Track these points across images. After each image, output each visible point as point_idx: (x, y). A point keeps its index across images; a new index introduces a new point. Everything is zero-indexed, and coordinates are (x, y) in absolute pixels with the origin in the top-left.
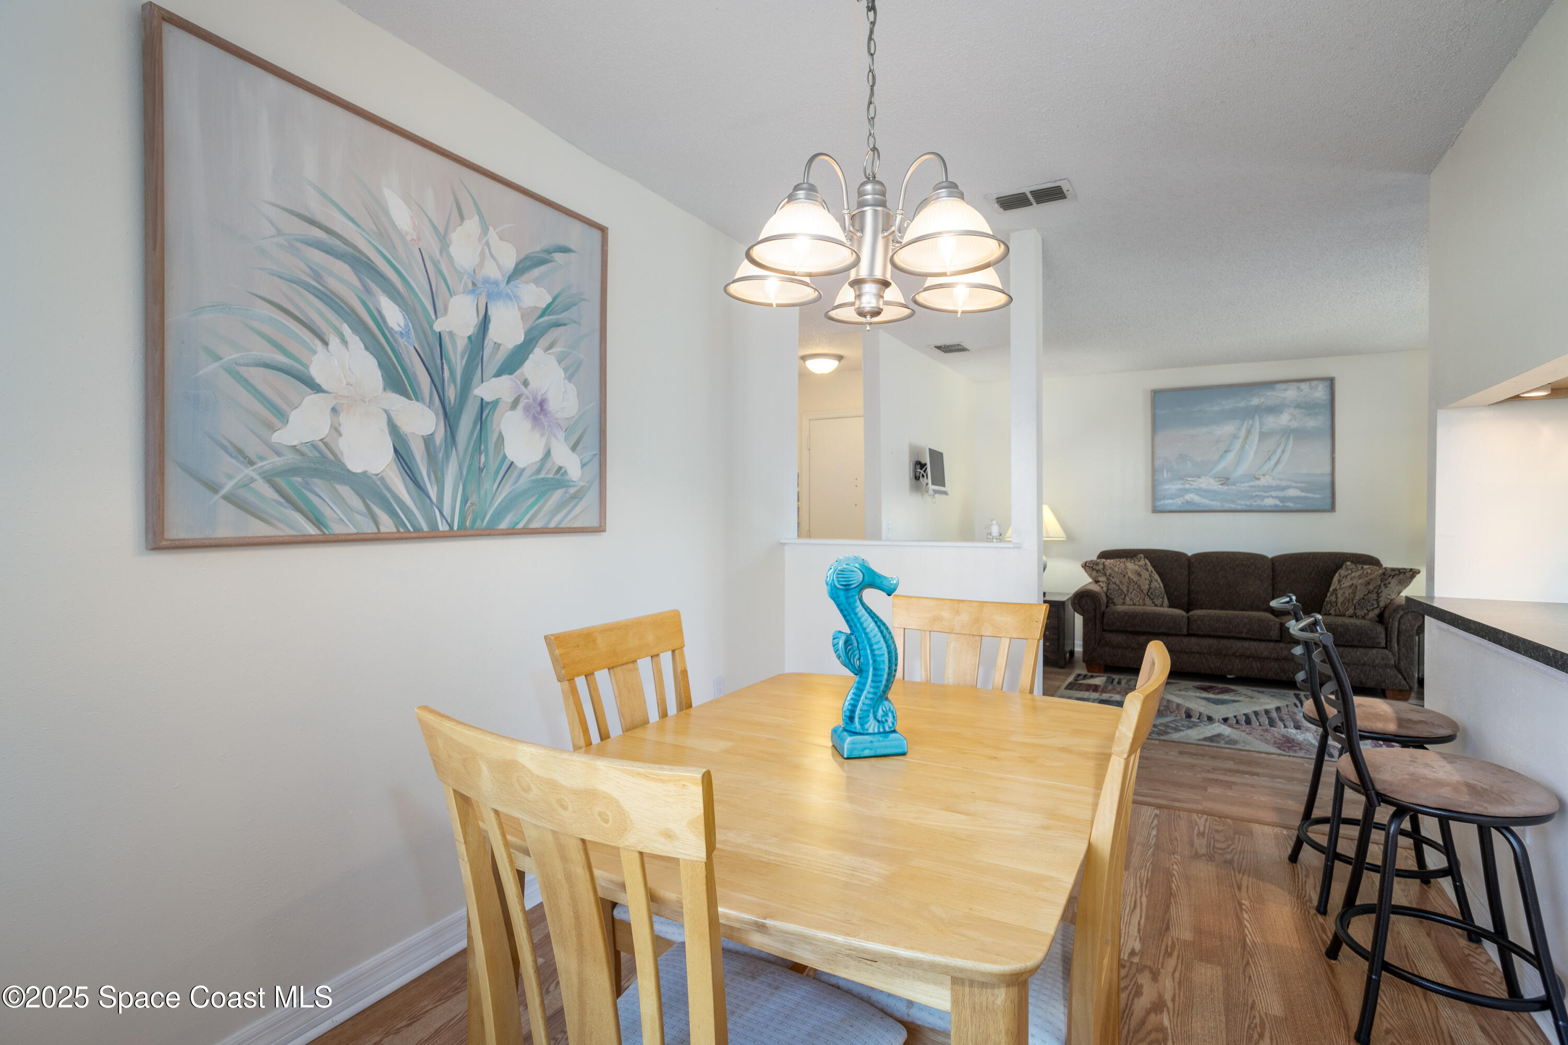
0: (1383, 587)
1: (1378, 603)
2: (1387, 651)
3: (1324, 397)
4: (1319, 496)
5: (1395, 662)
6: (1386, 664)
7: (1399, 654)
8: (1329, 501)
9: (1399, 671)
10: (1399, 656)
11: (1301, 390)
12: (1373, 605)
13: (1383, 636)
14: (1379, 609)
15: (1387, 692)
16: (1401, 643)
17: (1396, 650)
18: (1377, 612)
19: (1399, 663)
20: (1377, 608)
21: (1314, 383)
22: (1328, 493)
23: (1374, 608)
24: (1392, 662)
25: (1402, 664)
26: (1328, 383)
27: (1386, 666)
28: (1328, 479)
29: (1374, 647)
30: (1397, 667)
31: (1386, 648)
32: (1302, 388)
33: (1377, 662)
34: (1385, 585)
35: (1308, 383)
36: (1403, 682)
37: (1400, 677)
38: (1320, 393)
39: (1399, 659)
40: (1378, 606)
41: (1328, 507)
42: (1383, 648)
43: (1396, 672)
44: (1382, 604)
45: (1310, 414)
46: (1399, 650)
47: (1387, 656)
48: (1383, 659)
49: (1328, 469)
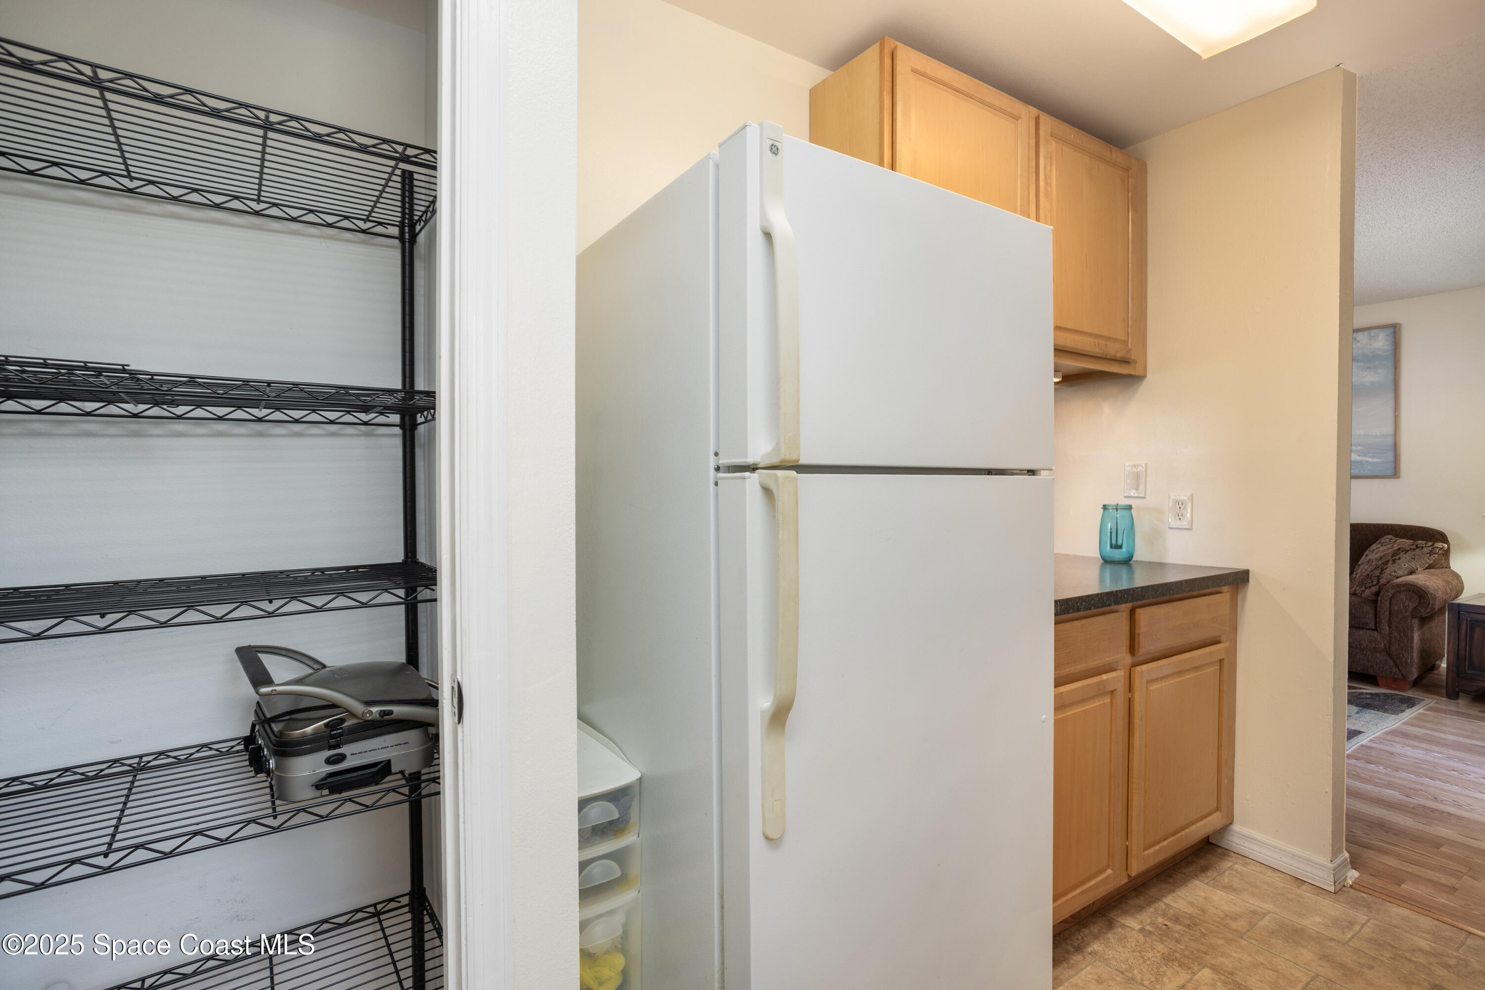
0: (1391, 562)
1: (1378, 580)
2: (1376, 633)
3: (1386, 348)
4: (1380, 460)
5: (1385, 645)
6: (1375, 648)
7: (1390, 637)
8: (1392, 465)
9: (1390, 656)
10: (1390, 640)
11: (1358, 342)
12: (1372, 582)
13: (1371, 616)
14: (1377, 586)
15: (1379, 679)
16: (1393, 625)
17: (1387, 632)
18: (1374, 589)
19: (1390, 647)
20: (1375, 585)
21: (1374, 332)
22: (1390, 456)
23: (1373, 586)
24: (1382, 646)
25: (1393, 649)
26: (1390, 331)
27: (1376, 650)
28: (1390, 441)
29: (1362, 628)
30: (1387, 651)
31: (1376, 630)
32: (1359, 339)
33: (1364, 644)
34: (1393, 560)
35: (1366, 333)
36: (1394, 669)
37: (1392, 663)
38: (1381, 343)
39: (1390, 644)
40: (1377, 584)
41: (1390, 472)
42: (1373, 630)
43: (1386, 657)
44: (1383, 581)
45: (1368, 368)
46: (1390, 633)
47: (1376, 639)
48: (1370, 642)
49: (1390, 429)
